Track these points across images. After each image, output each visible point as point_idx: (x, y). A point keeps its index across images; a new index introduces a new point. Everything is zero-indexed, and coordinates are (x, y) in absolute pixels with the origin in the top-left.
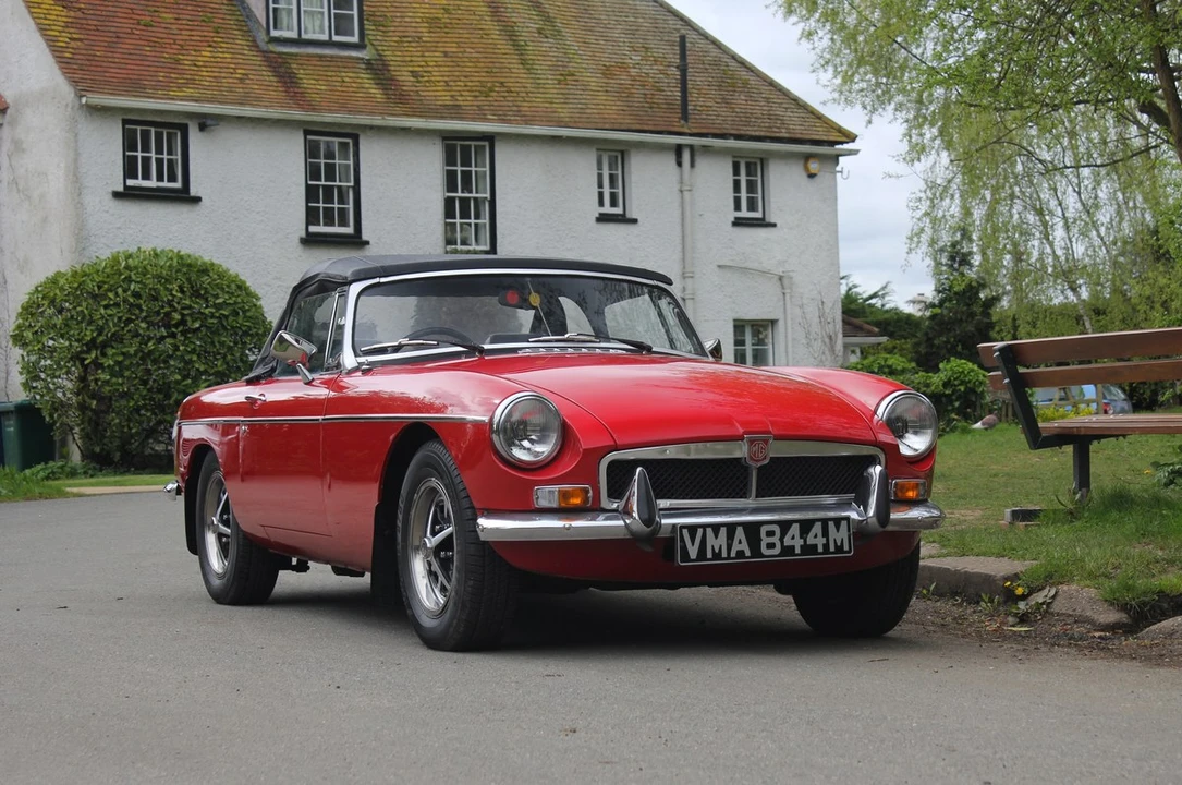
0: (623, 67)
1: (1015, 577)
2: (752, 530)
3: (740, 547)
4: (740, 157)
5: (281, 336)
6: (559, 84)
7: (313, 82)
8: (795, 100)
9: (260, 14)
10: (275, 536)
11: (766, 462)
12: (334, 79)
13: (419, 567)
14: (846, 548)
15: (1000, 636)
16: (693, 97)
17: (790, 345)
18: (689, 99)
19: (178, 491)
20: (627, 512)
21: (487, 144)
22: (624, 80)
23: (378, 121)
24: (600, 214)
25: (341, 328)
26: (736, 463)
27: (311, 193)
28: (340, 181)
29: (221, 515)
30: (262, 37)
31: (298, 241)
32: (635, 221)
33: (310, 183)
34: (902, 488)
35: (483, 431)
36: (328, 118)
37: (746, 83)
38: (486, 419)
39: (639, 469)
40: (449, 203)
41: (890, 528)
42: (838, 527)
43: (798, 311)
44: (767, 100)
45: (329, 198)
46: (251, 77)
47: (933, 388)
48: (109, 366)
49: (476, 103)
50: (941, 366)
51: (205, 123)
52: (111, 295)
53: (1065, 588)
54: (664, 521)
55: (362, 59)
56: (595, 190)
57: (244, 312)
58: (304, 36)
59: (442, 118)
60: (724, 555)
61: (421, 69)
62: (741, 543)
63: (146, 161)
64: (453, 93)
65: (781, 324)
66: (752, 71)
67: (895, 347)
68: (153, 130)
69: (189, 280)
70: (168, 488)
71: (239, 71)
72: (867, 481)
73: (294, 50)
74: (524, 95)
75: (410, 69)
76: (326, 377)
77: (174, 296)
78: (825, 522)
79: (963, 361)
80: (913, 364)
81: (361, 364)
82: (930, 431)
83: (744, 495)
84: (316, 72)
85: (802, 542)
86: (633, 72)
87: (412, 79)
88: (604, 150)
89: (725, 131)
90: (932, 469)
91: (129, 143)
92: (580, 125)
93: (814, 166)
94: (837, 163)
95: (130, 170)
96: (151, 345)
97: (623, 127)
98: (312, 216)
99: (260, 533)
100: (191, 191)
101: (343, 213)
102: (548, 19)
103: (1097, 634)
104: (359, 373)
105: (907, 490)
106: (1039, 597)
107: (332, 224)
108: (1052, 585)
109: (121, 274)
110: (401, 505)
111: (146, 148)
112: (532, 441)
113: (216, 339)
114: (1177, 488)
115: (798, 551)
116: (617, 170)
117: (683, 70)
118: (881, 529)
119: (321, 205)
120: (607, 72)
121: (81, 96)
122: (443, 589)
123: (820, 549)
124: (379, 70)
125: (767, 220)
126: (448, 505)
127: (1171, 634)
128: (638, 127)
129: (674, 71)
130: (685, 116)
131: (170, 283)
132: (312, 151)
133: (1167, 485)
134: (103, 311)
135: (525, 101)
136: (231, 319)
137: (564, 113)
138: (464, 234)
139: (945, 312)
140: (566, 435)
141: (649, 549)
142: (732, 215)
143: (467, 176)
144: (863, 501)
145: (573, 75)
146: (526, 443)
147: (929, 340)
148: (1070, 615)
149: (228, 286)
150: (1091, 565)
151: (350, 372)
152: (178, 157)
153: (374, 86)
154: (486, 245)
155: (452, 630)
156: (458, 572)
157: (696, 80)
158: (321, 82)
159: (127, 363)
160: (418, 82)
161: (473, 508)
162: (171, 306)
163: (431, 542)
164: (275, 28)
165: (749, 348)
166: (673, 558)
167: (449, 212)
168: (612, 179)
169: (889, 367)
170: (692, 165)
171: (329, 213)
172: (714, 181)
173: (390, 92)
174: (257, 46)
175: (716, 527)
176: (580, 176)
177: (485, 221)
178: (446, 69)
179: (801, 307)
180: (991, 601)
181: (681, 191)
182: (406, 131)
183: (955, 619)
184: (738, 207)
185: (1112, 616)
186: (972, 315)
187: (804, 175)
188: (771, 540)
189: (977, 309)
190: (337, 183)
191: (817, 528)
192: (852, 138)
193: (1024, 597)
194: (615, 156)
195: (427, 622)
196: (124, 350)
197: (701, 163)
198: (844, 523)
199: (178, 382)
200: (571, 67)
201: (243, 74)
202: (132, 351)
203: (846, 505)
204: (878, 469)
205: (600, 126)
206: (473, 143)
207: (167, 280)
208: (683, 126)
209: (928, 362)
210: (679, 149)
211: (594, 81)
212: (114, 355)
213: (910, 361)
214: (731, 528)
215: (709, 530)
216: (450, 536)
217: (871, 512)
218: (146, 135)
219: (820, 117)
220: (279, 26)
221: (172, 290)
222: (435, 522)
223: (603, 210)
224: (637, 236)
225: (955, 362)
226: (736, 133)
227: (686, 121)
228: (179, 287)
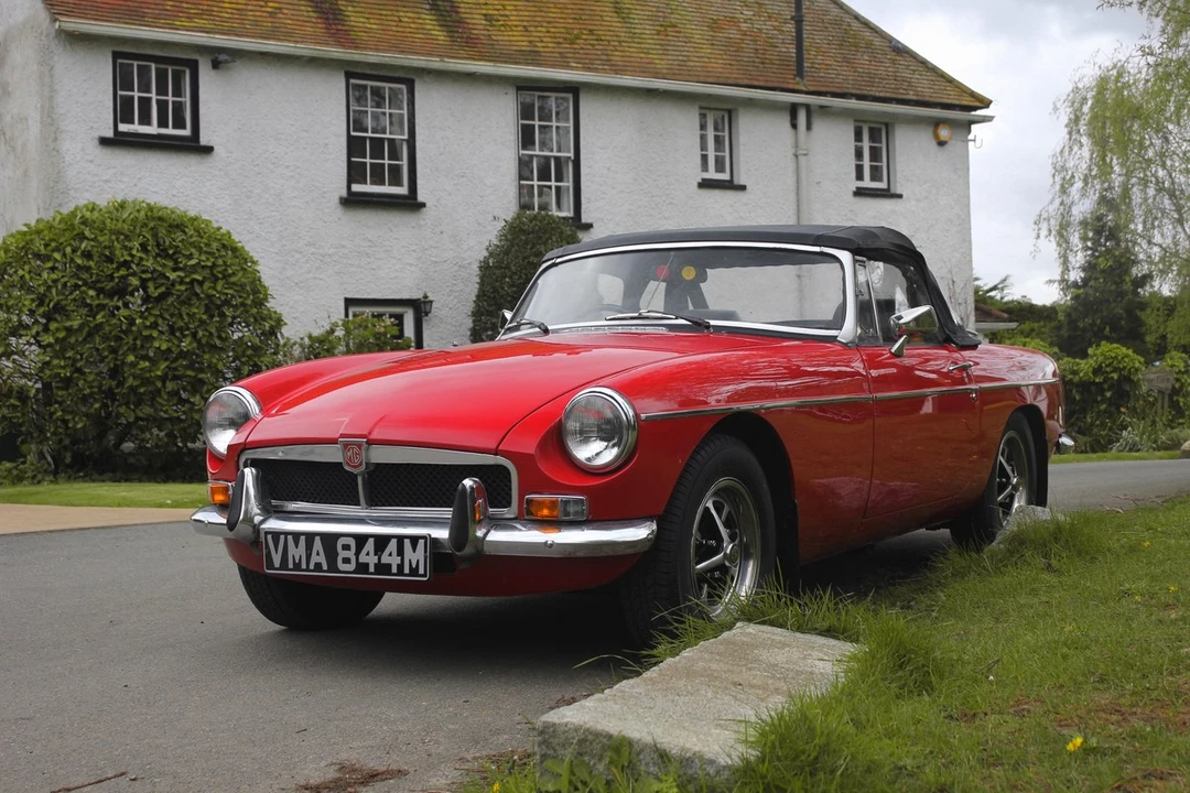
0: (733, 21)
4: (864, 121)
6: (658, 34)
7: (362, 20)
8: (924, 63)
12: (389, 18)
16: (810, 56)
18: (805, 56)
21: (570, 96)
22: (734, 34)
23: (435, 63)
24: (703, 180)
27: (354, 146)
28: (391, 133)
31: (337, 201)
32: (743, 188)
33: (353, 134)
36: (373, 57)
37: (869, 45)
40: (524, 165)
44: (893, 61)
45: (377, 153)
46: (285, 11)
47: (1081, 375)
49: (557, 50)
50: (1090, 351)
51: (221, 59)
52: (57, 256)
56: (698, 153)
57: (226, 277)
59: (515, 63)
61: (496, 12)
63: (145, 103)
64: (532, 39)
66: (876, 32)
67: (1033, 330)
68: (153, 66)
69: (155, 236)
74: (616, 43)
75: (484, 12)
77: (133, 256)
79: (1115, 345)
84: (369, 10)
86: (744, 26)
87: (484, 22)
88: (710, 109)
89: (846, 91)
91: (122, 80)
92: (678, 77)
93: (944, 133)
94: (969, 131)
95: (123, 111)
96: (99, 318)
97: (730, 82)
98: (355, 173)
100: (201, 140)
101: (395, 170)
107: (383, 183)
109: (74, 230)
111: (145, 87)
113: (184, 310)
116: (723, 131)
117: (798, 21)
119: (368, 160)
120: (714, 25)
121: (56, 20)
124: (446, 11)
125: (892, 191)
128: (746, 82)
129: (791, 27)
130: (800, 72)
131: (130, 241)
132: (355, 97)
135: (616, 50)
137: (661, 65)
138: (545, 199)
139: (1090, 291)
142: (855, 184)
143: (546, 131)
145: (675, 26)
149: (207, 245)
152: (187, 99)
153: (438, 28)
154: (569, 211)
157: (814, 37)
158: (372, 21)
159: (70, 340)
160: (492, 26)
167: (524, 173)
168: (718, 140)
170: (809, 127)
171: (378, 170)
172: (833, 147)
173: (456, 35)
176: (682, 133)
177: (568, 183)
178: (526, 13)
181: (797, 156)
182: (471, 77)
184: (860, 176)
186: (1121, 294)
187: (934, 143)
189: (1128, 287)
190: (388, 136)
192: (986, 103)
194: (720, 115)
196: (68, 324)
197: (818, 125)
199: (133, 365)
200: (674, 19)
201: (276, 8)
202: (76, 324)
205: (702, 79)
206: (553, 94)
207: (127, 237)
208: (798, 84)
210: (793, 109)
211: (698, 33)
218: (144, 72)
219: (951, 81)
221: (131, 249)
223: (707, 176)
224: (746, 204)
225: (1105, 346)
226: (858, 92)
227: (802, 77)
228: (141, 245)
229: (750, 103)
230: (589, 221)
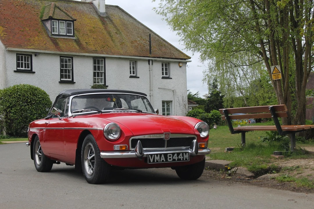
0: (136, 41)
1: (228, 165)
2: (166, 155)
3: (163, 159)
4: (164, 62)
5: (54, 108)
6: (120, 45)
7: (62, 45)
8: (176, 49)
9: (49, 28)
10: (52, 156)
11: (169, 139)
12: (67, 44)
13: (86, 164)
14: (188, 159)
15: (224, 179)
16: (152, 48)
17: (175, 107)
19: (29, 145)
20: (136, 151)
21: (103, 59)
22: (136, 44)
23: (77, 54)
24: (130, 76)
25: (68, 107)
26: (162, 139)
27: (61, 71)
29: (39, 151)
30: (50, 34)
31: (58, 82)
32: (139, 77)
33: (61, 68)
34: (201, 145)
35: (102, 132)
36: (66, 53)
37: (165, 45)
38: (102, 129)
39: (139, 141)
40: (94, 73)
41: (198, 154)
42: (186, 154)
43: (177, 99)
44: (170, 49)
45: (66, 72)
46: (47, 43)
47: (209, 117)
48: (13, 112)
49: (101, 50)
50: (211, 112)
51: (36, 54)
52: (13, 95)
53: (239, 167)
54: (145, 153)
55: (74, 39)
56: (129, 70)
57: (45, 99)
58: (60, 34)
59: (93, 53)
60: (159, 161)
61: (88, 42)
62: (163, 158)
63: (22, 63)
64: (96, 47)
65: (173, 102)
66: (166, 42)
67: (200, 107)
68: (24, 56)
69: (32, 92)
70: (27, 144)
71: (44, 42)
72: (193, 143)
73: (58, 37)
75: (85, 42)
76: (65, 118)
77: (29, 96)
78: (183, 153)
79: (216, 110)
80: (204, 111)
81: (73, 115)
82: (207, 131)
83: (164, 147)
84: (63, 42)
85: (177, 158)
86: (138, 42)
88: (131, 61)
89: (160, 56)
90: (208, 140)
91: (18, 59)
92: (125, 55)
93: (181, 65)
94: (186, 64)
95: (18, 65)
96: (23, 107)
97: (136, 55)
98: (62, 76)
99: (48, 155)
100: (33, 70)
101: (69, 76)
102: (118, 30)
103: (247, 179)
104: (72, 117)
105: (202, 145)
106: (233, 170)
107: (67, 78)
108: (236, 167)
109: (16, 90)
110: (82, 149)
111: (22, 60)
112: (113, 134)
113: (39, 106)
114: (266, 142)
115: (176, 160)
116: (134, 65)
117: (150, 42)
118: (196, 155)
119: (64, 74)
120: (132, 42)
121: (6, 48)
122: (92, 169)
123: (182, 160)
124: (78, 42)
125: (170, 77)
126: (93, 149)
127: (264, 179)
128: (139, 55)
129: (148, 42)
130: (150, 53)
132: (62, 61)
133: (263, 141)
134: (11, 99)
135: (112, 49)
136: (42, 101)
137: (122, 52)
138: (98, 81)
139: (212, 99)
140: (122, 133)
141: (141, 160)
142: (162, 76)
143: (99, 67)
144: (192, 148)
145: (124, 43)
146: (112, 135)
147: (208, 106)
148: (241, 174)
149: (42, 93)
150: (245, 162)
151: (70, 117)
152: (30, 62)
153: (77, 46)
154: (103, 83)
155: (94, 179)
156: (96, 165)
157: (153, 44)
158: (64, 45)
159: (17, 111)
160: (87, 45)
161: (99, 150)
162: (28, 98)
163: (89, 158)
164: (53, 32)
165: (166, 107)
166: (147, 162)
167: (94, 75)
168: (133, 67)
169: (199, 112)
170: (152, 64)
171: (66, 75)
172: (157, 68)
173: (80, 47)
174: (49, 36)
175: (157, 155)
176: (126, 67)
177: (103, 77)
178: (94, 42)
179: (178, 98)
180: (222, 170)
181: (150, 70)
182: (84, 56)
183: (214, 175)
184: (163, 74)
185: (250, 174)
186: (218, 100)
187: (179, 67)
188: (170, 157)
189: (219, 98)
190: (68, 69)
191: (181, 155)
192: (190, 58)
193: (230, 170)
194: (134, 62)
195: (88, 177)
196: (17, 108)
197: (155, 64)
198: (187, 153)
199: (29, 116)
200: (124, 41)
202: (18, 108)
203: (188, 149)
204: (195, 140)
205: (130, 55)
206: (100, 59)
207: (27, 92)
209: (208, 111)
210: (149, 61)
211: (129, 44)
212: (14, 109)
213: (204, 110)
214: (161, 155)
215: (155, 155)
216: (94, 157)
217: (194, 151)
218: (22, 57)
219: (182, 53)
220: (54, 31)
221: (28, 94)
222: (90, 153)
223: (131, 75)
224: (139, 81)
225: (214, 111)
226: (162, 57)
227: (151, 54)
228: (30, 93)
229: (140, 60)
230: (107, 85)
